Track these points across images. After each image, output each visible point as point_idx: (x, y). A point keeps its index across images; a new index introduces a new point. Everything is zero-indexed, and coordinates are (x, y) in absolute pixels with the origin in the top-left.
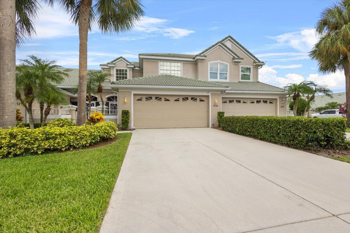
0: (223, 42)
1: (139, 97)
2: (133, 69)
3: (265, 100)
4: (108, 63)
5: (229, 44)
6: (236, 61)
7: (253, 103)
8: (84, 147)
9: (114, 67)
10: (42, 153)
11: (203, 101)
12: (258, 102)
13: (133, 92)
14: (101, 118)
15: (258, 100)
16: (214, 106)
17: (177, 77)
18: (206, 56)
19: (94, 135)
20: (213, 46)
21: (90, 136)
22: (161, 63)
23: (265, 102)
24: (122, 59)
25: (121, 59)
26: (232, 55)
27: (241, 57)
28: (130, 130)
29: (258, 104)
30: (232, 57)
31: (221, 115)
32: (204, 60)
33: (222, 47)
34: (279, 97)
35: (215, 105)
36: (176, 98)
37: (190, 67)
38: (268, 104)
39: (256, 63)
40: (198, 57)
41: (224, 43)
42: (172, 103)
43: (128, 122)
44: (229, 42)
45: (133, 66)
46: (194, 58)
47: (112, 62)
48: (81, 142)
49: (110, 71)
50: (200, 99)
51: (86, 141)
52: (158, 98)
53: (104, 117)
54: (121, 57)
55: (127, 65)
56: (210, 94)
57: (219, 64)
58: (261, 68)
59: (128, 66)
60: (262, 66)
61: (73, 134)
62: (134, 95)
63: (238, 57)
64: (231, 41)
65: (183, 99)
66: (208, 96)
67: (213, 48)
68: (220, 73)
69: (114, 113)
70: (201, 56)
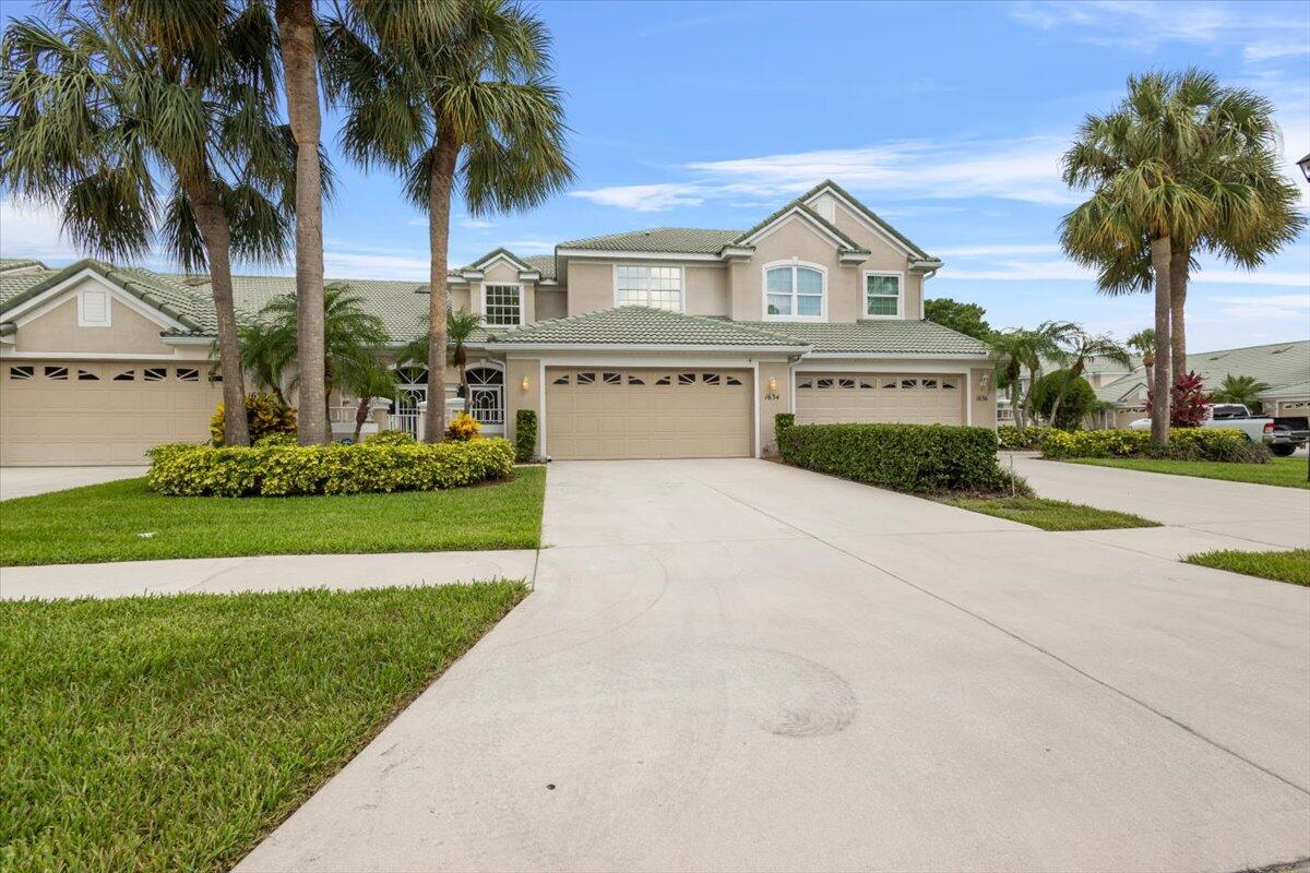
0: (805, 203)
1: (560, 375)
2: (536, 284)
3: (930, 379)
4: (463, 271)
5: (827, 208)
6: (849, 257)
7: (893, 386)
8: (458, 485)
9: (481, 279)
10: (393, 491)
11: (736, 383)
12: (907, 384)
13: (545, 362)
14: (474, 430)
15: (909, 379)
16: (769, 397)
17: (667, 314)
18: (754, 248)
19: (475, 462)
20: (776, 216)
21: (469, 464)
22: (619, 271)
23: (931, 384)
24: (505, 256)
25: (502, 255)
26: (837, 243)
27: (863, 246)
28: (539, 462)
29: (908, 392)
30: (836, 247)
31: (783, 420)
32: (748, 257)
33: (804, 218)
34: (972, 370)
35: (771, 396)
36: (662, 377)
37: (707, 281)
38: (939, 391)
39: (913, 262)
40: (729, 252)
41: (811, 206)
42: (650, 389)
43: (532, 443)
44: (827, 198)
45: (536, 277)
46: (719, 254)
47: (475, 265)
48: (454, 476)
49: (469, 292)
50: (729, 378)
51: (463, 473)
52: (612, 376)
53: (481, 428)
54: (501, 251)
55: (520, 272)
56: (755, 364)
57: (795, 270)
58: (930, 277)
59: (522, 277)
60: (934, 270)
61: (439, 459)
62: (548, 368)
63: (855, 246)
64: (834, 197)
65: (681, 378)
66: (751, 371)
67: (776, 222)
68: (798, 296)
69: (496, 418)
70: (740, 248)
